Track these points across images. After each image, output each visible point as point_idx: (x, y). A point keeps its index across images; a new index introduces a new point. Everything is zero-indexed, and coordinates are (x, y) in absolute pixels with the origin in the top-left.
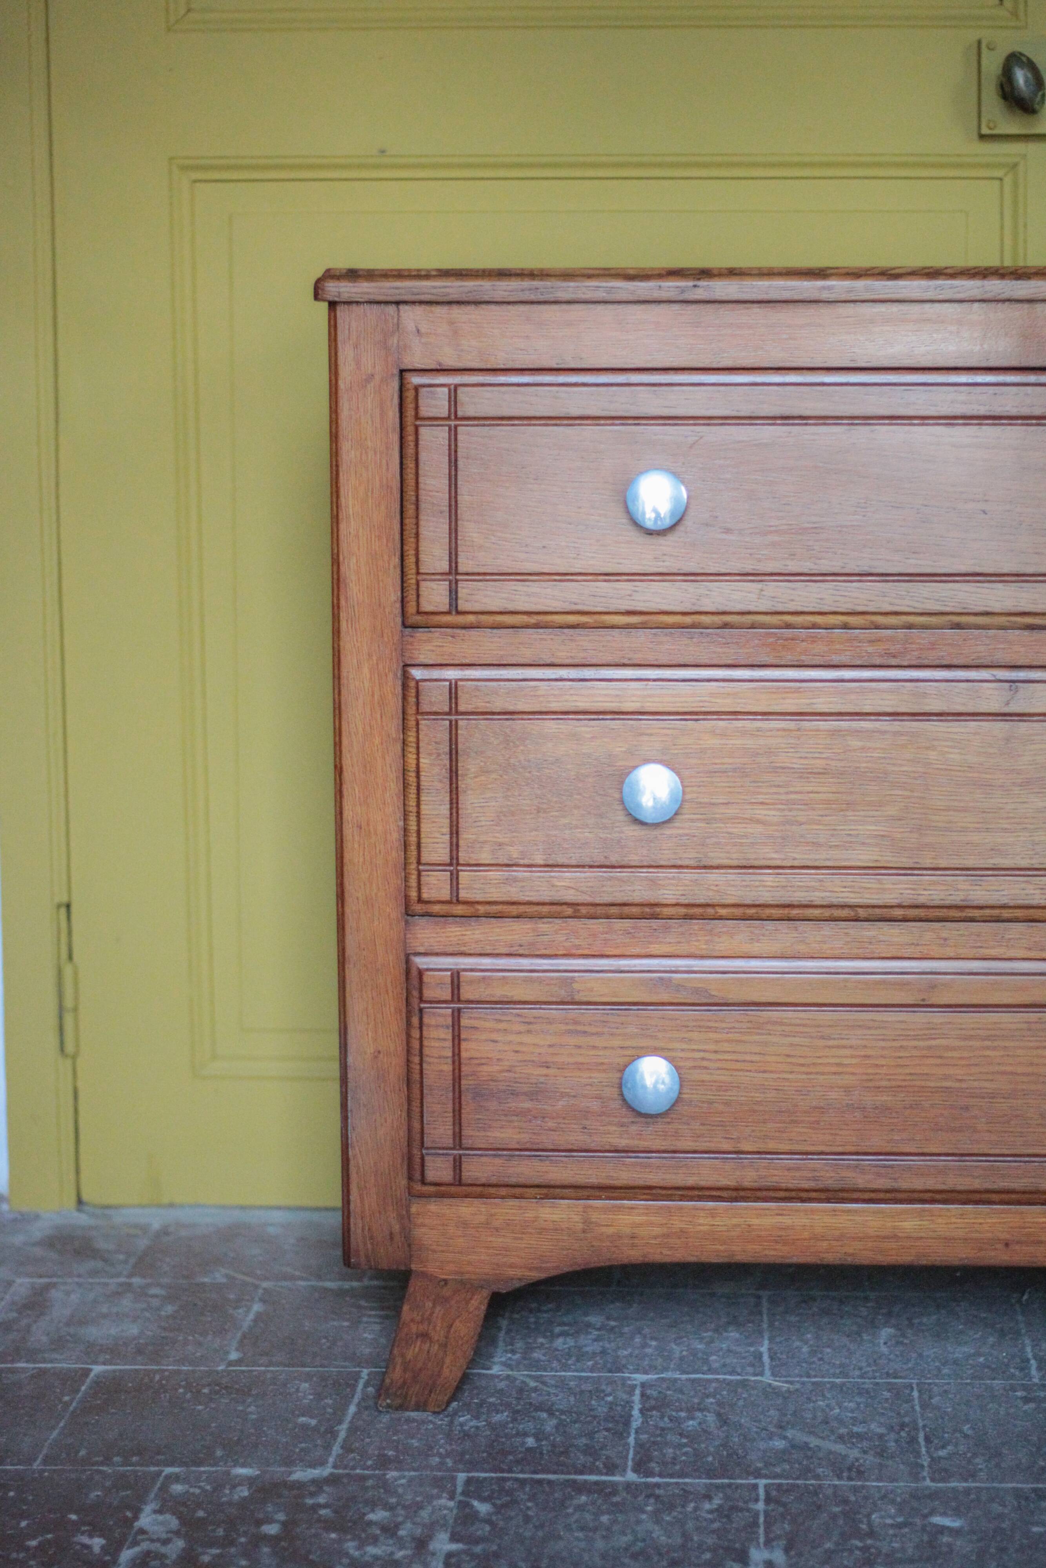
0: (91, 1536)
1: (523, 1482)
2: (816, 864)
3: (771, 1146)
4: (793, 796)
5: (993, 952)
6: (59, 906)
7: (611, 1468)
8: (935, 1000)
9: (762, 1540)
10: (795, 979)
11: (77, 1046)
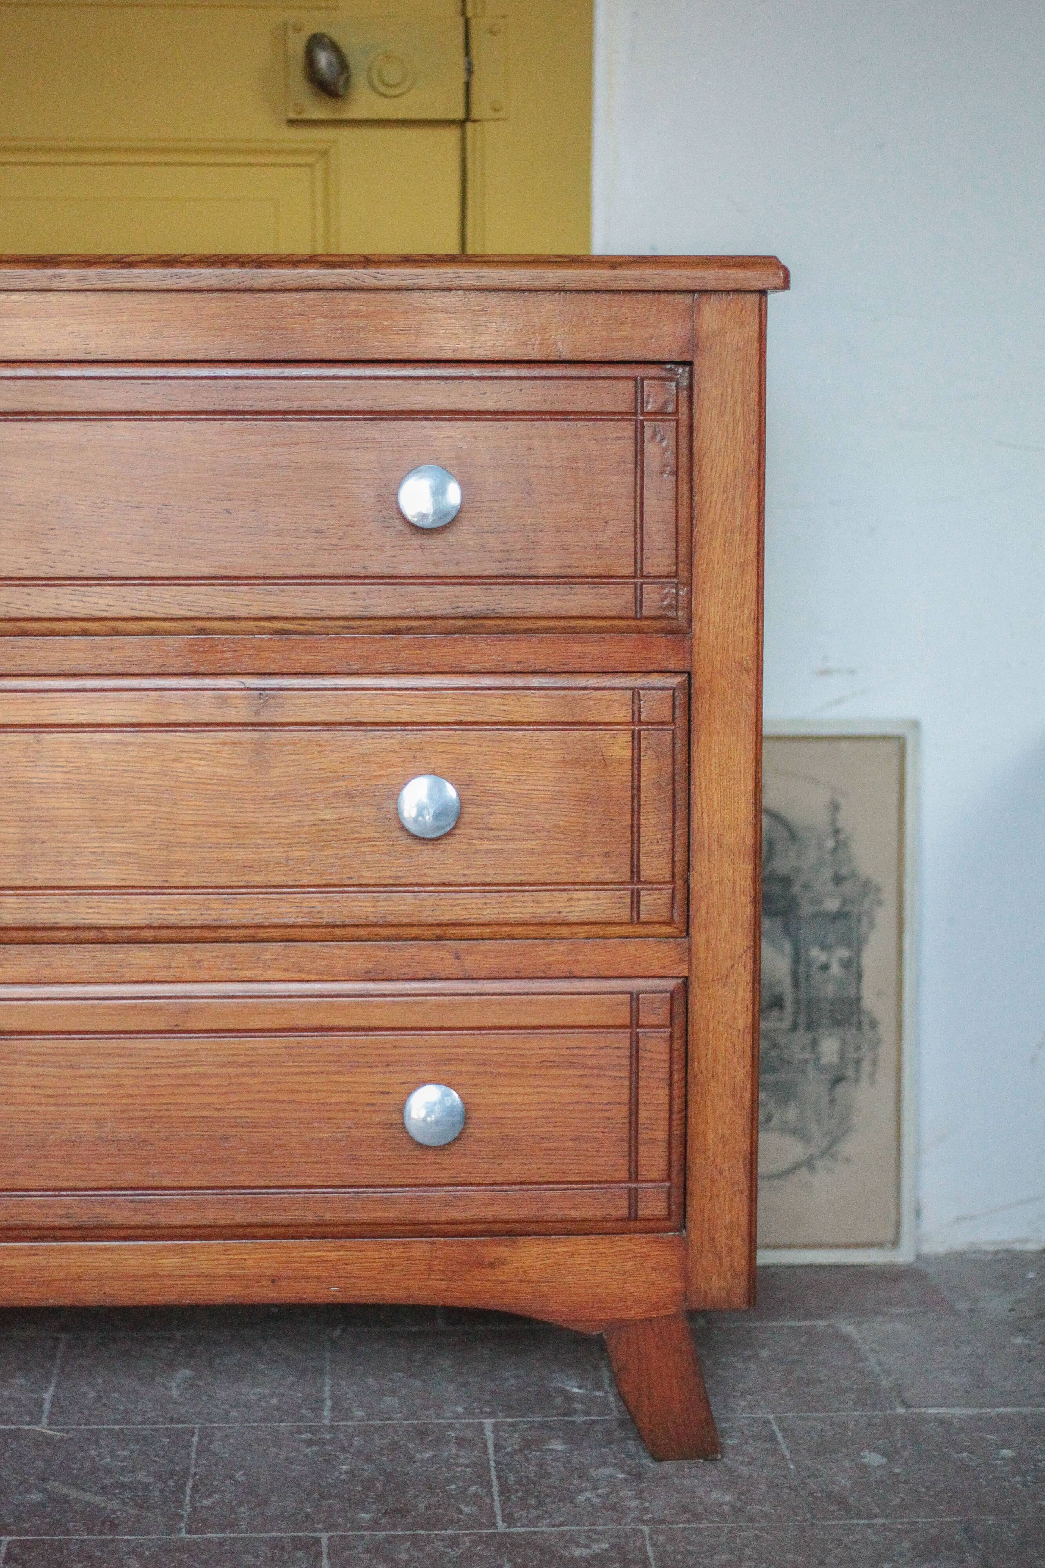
2: (61, 884)
3: (21, 1182)
4: (34, 813)
5: (249, 974)
8: (189, 1026)
10: (42, 1007)
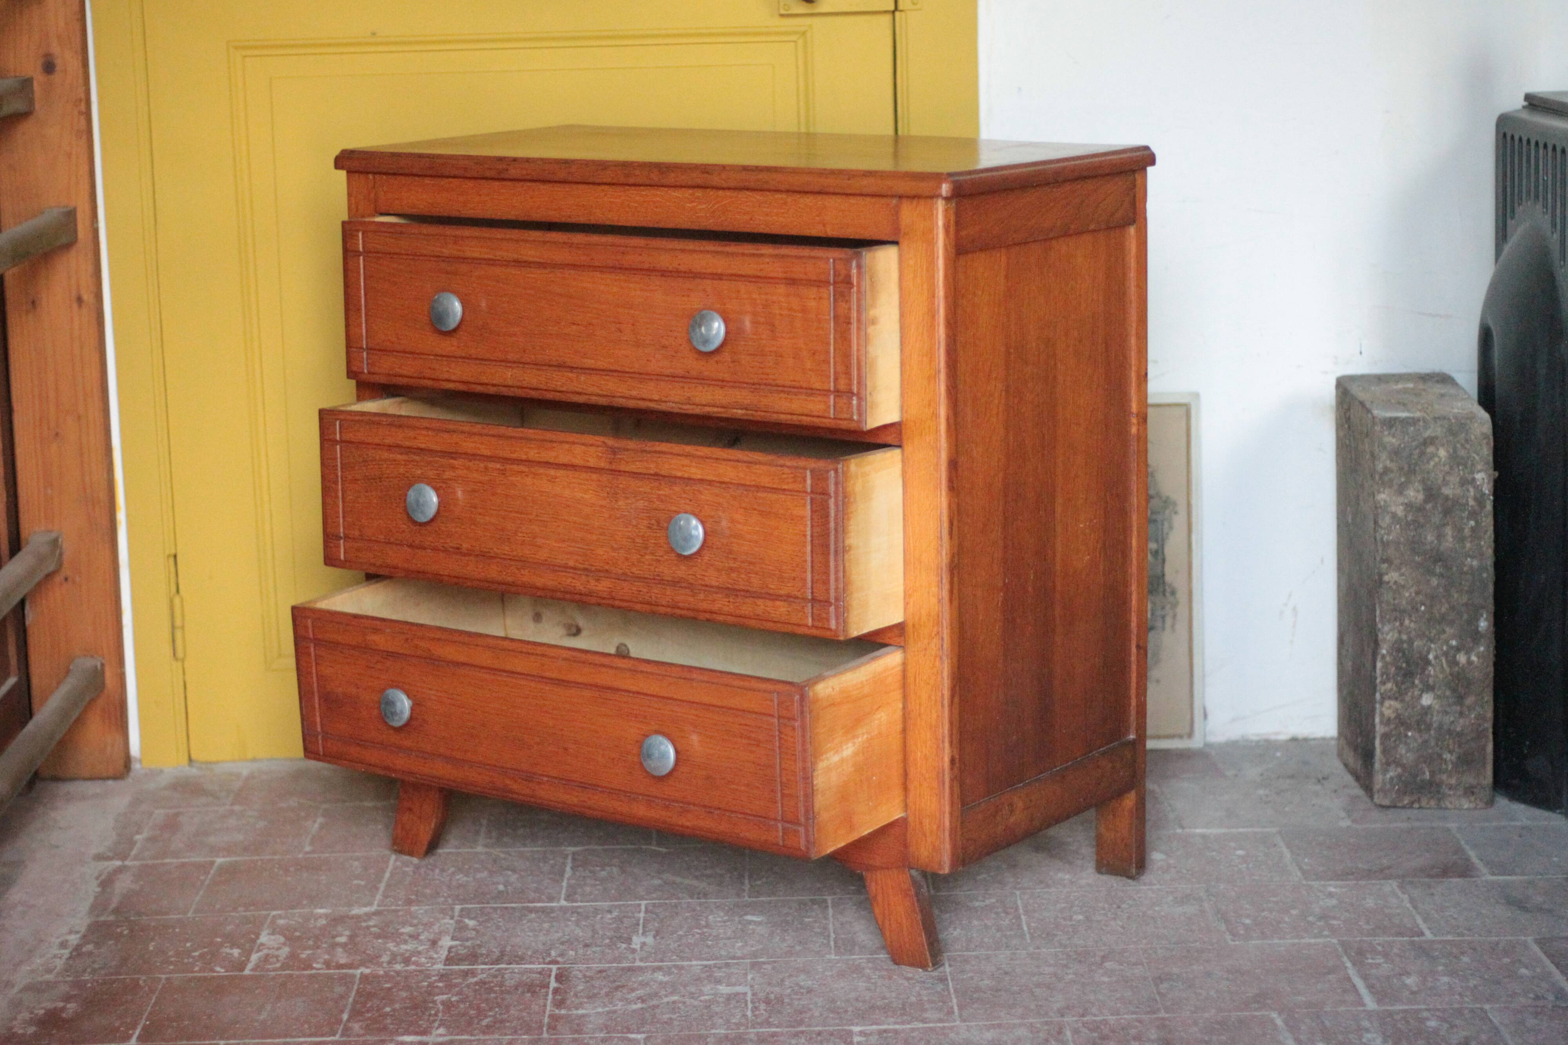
0: (231, 948)
1: (495, 909)
6: (169, 556)
7: (551, 899)
9: (641, 931)
11: (185, 652)
